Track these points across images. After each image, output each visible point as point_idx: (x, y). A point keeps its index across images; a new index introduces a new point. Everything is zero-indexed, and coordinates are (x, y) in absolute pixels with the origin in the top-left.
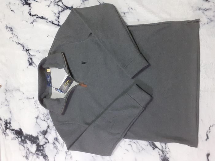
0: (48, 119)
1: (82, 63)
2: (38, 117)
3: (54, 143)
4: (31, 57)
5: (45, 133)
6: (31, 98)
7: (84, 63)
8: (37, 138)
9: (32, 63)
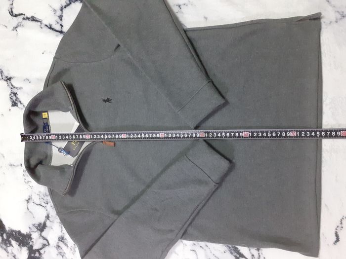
0: (47, 204)
1: (105, 101)
2: (29, 199)
3: (59, 246)
4: (15, 91)
5: (42, 227)
6: (18, 166)
7: (108, 100)
8: (29, 236)
9: (17, 102)
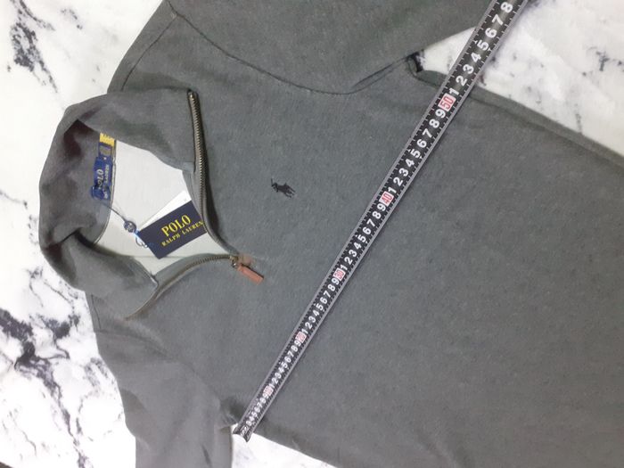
1: (277, 187)
2: (36, 273)
3: (89, 369)
6: (16, 201)
7: (285, 189)
